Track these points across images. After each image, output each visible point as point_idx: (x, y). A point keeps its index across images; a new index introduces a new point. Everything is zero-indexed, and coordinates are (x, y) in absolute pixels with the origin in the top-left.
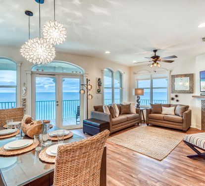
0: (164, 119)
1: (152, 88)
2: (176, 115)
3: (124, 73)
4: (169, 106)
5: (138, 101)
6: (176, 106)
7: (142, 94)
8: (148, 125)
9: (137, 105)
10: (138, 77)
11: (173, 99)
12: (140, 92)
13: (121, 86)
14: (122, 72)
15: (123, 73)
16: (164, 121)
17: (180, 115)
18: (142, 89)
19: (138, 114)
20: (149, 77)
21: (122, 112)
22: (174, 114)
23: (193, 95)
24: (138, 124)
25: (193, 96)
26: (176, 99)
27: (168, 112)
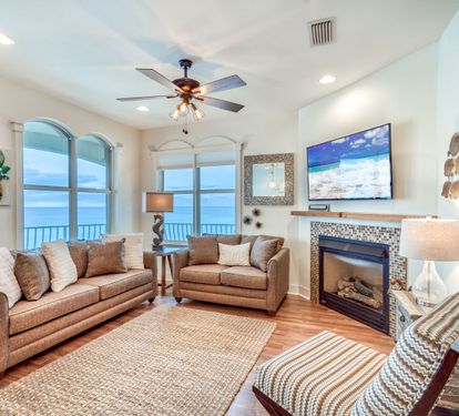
0: (221, 282)
1: (197, 192)
2: (252, 265)
3: (120, 145)
4: (239, 240)
5: (156, 229)
6: (253, 239)
7: (170, 208)
8: (179, 300)
9: (155, 240)
10: (162, 159)
11: (248, 221)
12: (161, 201)
13: (110, 185)
14: (112, 142)
15: (114, 145)
16: (220, 288)
17: (262, 266)
18: (170, 195)
19: (149, 272)
20: (191, 159)
21: (90, 271)
22: (247, 263)
23: (294, 208)
24: (151, 300)
25: (293, 213)
26: (256, 220)
27: (234, 258)
